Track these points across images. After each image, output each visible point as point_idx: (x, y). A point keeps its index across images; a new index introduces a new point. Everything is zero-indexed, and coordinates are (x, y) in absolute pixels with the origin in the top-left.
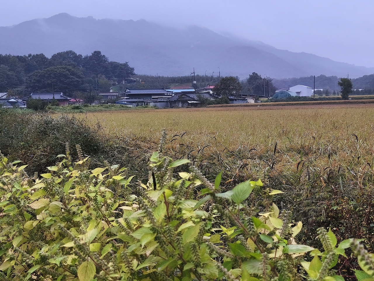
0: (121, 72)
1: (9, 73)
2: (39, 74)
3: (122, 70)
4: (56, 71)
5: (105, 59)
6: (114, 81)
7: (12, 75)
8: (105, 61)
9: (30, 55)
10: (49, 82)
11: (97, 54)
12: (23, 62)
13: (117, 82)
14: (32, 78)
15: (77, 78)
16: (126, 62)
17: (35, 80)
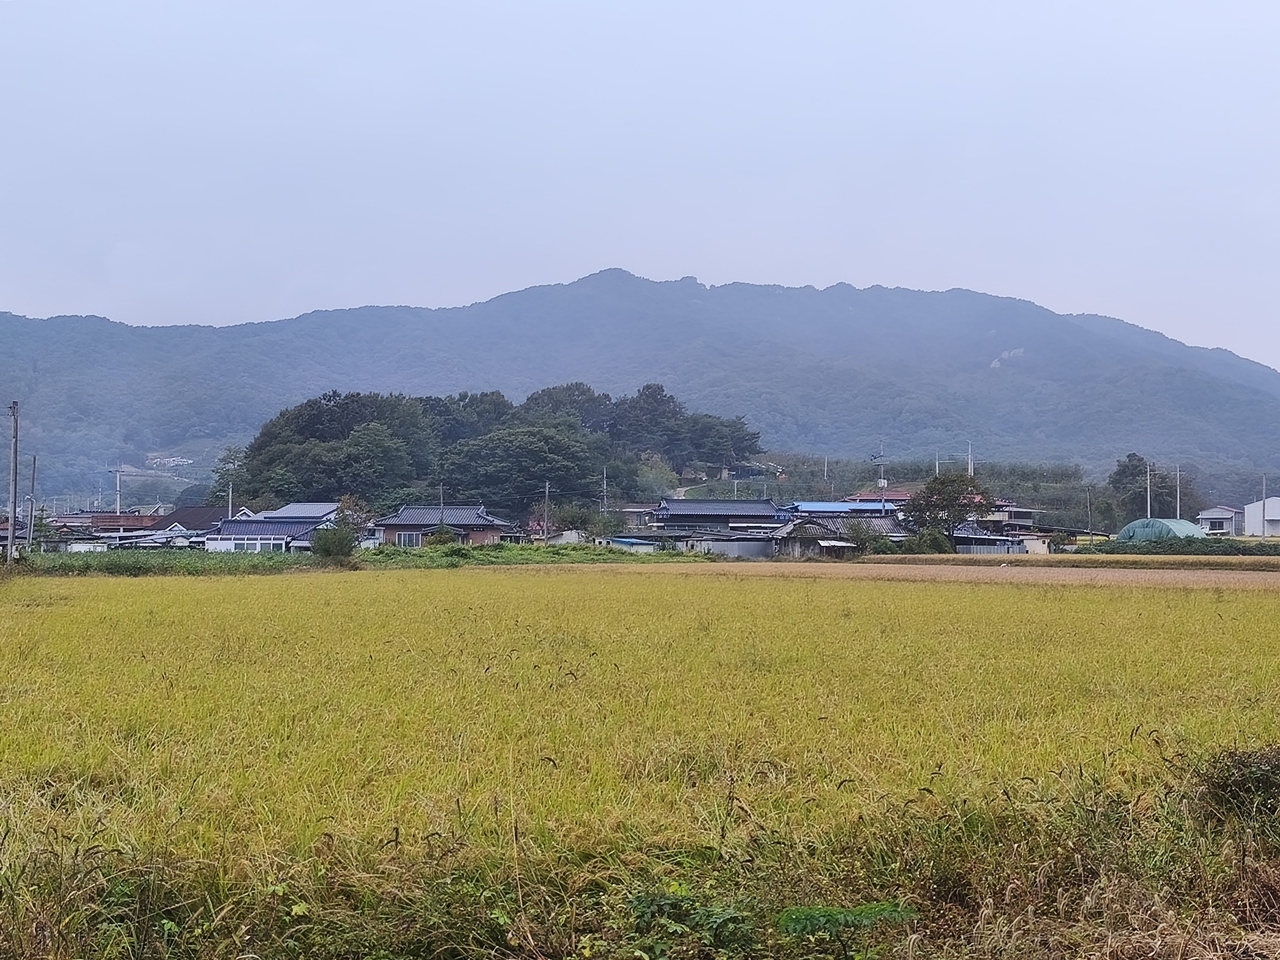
0: (718, 444)
1: (388, 443)
2: (466, 449)
3: (722, 438)
4: (511, 442)
5: (675, 406)
6: (696, 470)
7: (397, 449)
8: (675, 413)
9: (463, 397)
10: (491, 469)
11: (653, 393)
12: (440, 414)
13: (704, 474)
14: (447, 459)
15: (567, 459)
16: (737, 417)
17: (453, 464)
